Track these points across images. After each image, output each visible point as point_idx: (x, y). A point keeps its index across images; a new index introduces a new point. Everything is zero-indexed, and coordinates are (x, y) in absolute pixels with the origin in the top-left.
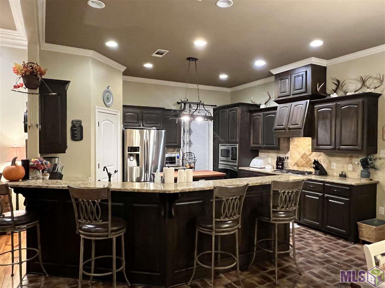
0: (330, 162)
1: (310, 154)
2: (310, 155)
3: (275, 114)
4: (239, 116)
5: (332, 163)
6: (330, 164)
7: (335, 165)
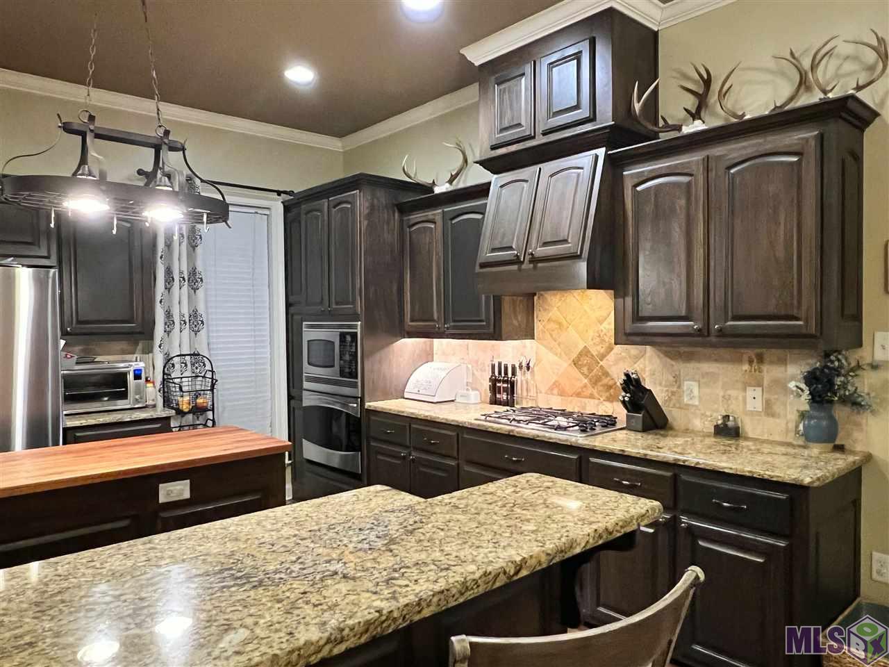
0: (677, 380)
1: (602, 351)
2: (603, 357)
3: (481, 210)
4: (361, 224)
5: (686, 383)
6: (679, 387)
7: (696, 392)
